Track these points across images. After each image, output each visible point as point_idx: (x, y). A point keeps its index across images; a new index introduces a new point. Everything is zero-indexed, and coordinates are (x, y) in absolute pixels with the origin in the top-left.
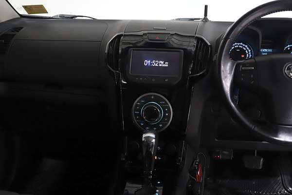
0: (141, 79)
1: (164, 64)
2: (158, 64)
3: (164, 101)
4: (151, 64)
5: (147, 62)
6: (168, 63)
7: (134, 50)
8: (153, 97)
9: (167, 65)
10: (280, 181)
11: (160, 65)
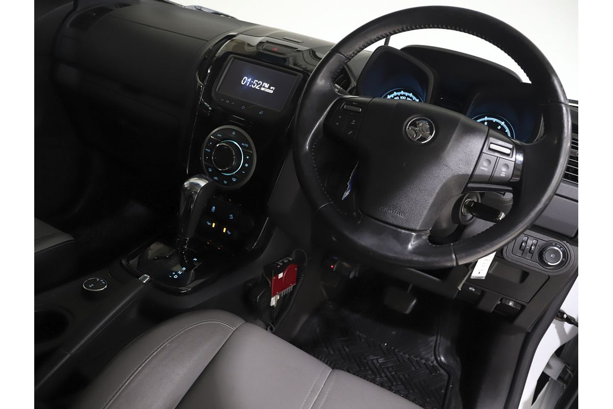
0: (228, 102)
1: (269, 88)
2: (260, 87)
3: (248, 143)
4: (251, 83)
5: (246, 80)
6: (274, 88)
7: (235, 58)
8: (234, 133)
9: (272, 92)
10: (433, 344)
11: (263, 89)
